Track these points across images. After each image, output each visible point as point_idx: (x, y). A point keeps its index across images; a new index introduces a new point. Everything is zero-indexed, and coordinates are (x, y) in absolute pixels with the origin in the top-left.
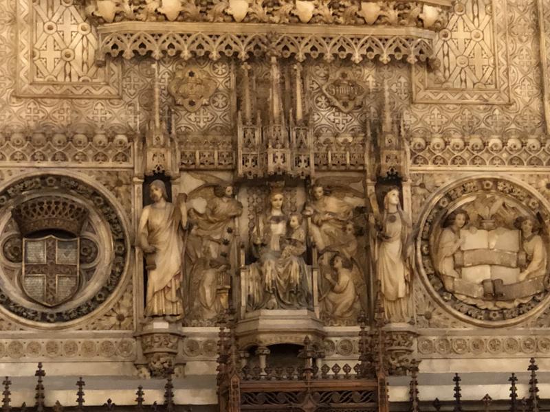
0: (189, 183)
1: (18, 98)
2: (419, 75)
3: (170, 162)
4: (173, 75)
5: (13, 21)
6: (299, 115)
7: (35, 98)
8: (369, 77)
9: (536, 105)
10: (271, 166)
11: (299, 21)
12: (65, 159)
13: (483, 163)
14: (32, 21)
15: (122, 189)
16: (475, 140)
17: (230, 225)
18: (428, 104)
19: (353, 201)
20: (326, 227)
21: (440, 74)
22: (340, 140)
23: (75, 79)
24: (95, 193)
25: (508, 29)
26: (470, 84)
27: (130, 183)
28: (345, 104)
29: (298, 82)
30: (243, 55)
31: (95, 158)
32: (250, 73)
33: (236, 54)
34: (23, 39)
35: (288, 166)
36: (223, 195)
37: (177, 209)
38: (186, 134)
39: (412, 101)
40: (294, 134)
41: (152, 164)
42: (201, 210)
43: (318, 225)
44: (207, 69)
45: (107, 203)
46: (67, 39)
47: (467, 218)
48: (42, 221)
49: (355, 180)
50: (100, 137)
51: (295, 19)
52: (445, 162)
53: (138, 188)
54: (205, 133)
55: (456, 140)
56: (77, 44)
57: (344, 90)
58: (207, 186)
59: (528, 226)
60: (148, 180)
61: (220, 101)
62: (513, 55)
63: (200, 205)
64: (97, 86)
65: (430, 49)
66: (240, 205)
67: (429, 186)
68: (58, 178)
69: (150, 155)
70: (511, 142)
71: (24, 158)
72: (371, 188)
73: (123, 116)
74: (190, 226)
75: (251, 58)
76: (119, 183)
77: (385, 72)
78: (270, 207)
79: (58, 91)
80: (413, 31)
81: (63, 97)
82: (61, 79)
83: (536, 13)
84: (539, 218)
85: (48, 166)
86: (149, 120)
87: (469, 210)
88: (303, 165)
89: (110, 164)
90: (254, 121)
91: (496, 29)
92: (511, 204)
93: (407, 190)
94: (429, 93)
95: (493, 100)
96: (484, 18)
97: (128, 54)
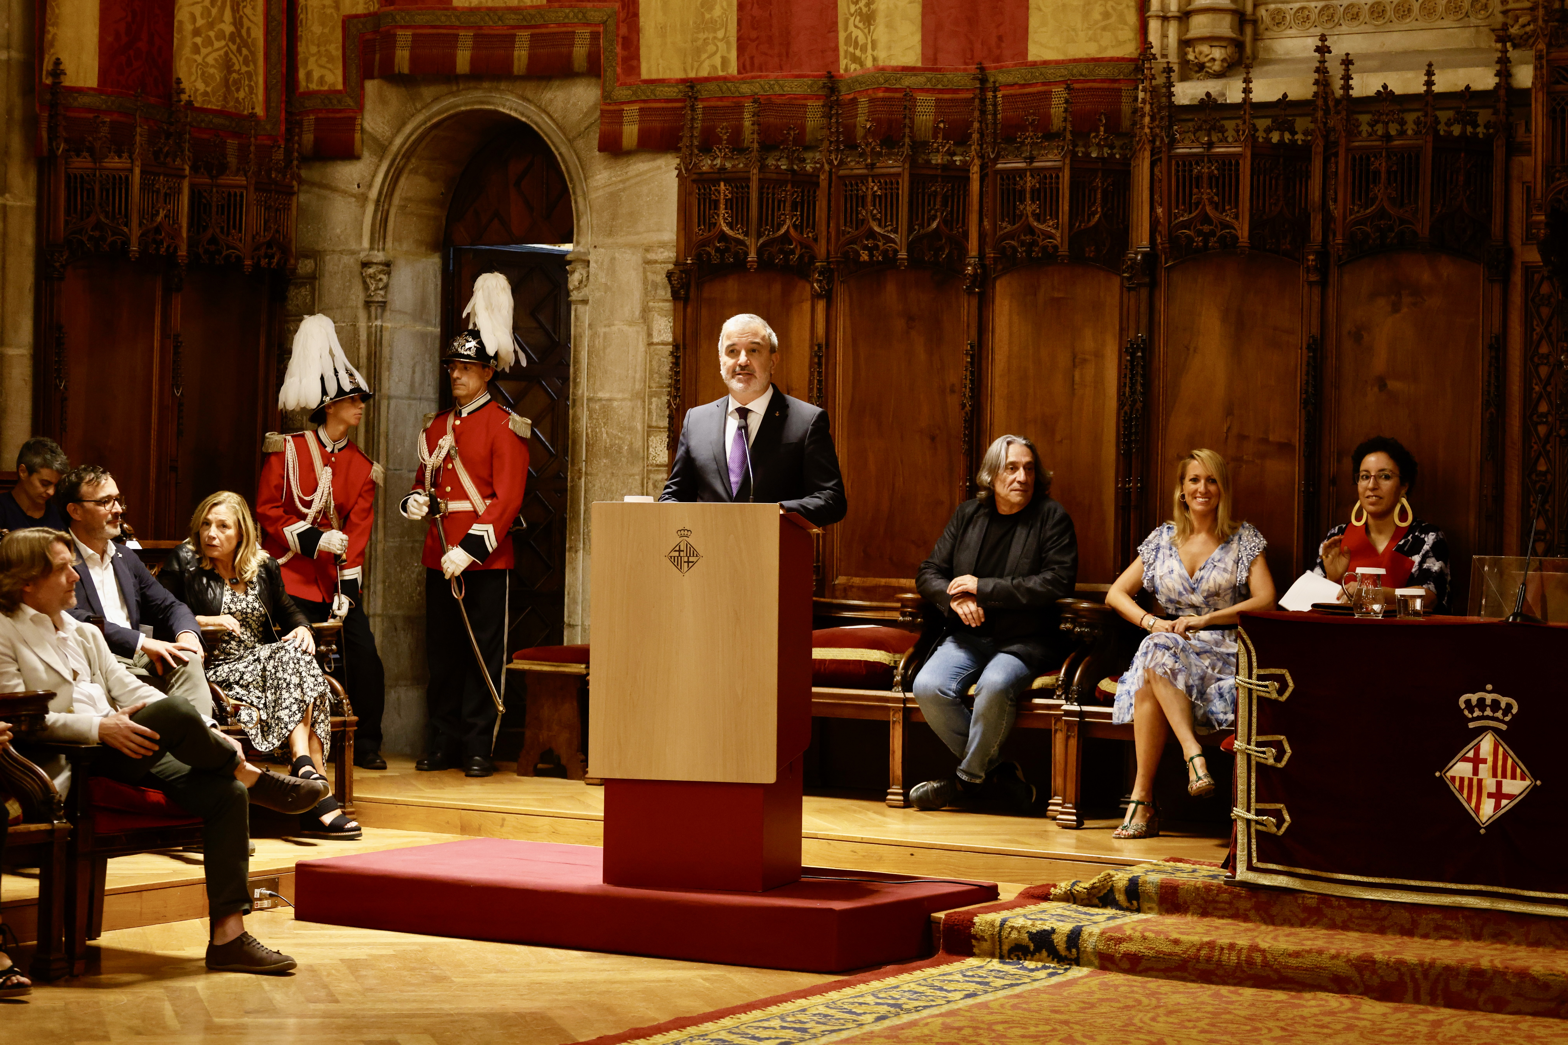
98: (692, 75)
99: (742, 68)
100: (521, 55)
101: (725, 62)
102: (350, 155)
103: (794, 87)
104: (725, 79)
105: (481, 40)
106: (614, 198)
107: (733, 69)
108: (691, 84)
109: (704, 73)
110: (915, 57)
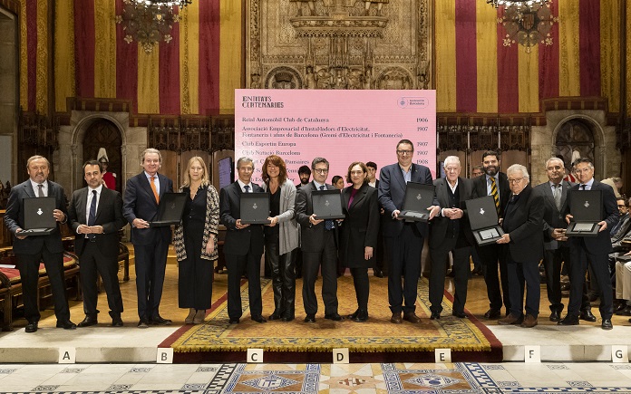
1: (276, 47)
2: (379, 39)
3: (313, 63)
4: (314, 40)
5: (275, 27)
6: (346, 51)
7: (280, 47)
8: (365, 40)
9: (409, 47)
10: (337, 65)
11: (346, 26)
12: (287, 62)
13: (394, 63)
14: (279, 27)
16: (392, 57)
17: (328, 79)
18: (381, 47)
21: (384, 39)
22: (357, 57)
23: (290, 42)
24: (295, 71)
25: (403, 27)
26: (392, 42)
28: (359, 48)
29: (346, 42)
30: (332, 35)
31: (295, 62)
32: (334, 40)
33: (330, 35)
34: (277, 31)
35: (341, 64)
36: (326, 71)
37: (314, 75)
38: (318, 56)
39: (376, 47)
40: (343, 56)
43: (351, 79)
44: (323, 39)
45: (297, 73)
46: (288, 31)
47: (389, 77)
48: (281, 78)
50: (296, 57)
52: (384, 63)
53: (305, 70)
54: (322, 56)
55: (387, 57)
56: (291, 33)
57: (358, 44)
58: (322, 69)
59: (404, 79)
60: (307, 68)
61: (327, 47)
62: (404, 34)
64: (295, 43)
65: (381, 33)
66: (330, 74)
67: (379, 69)
68: (286, 67)
69: (308, 62)
70: (401, 57)
71: (277, 62)
73: (303, 51)
74: (317, 80)
75: (334, 36)
76: (300, 69)
77: (369, 39)
78: (338, 75)
79: (286, 45)
80: (376, 28)
81: (287, 47)
82: (286, 42)
83: (411, 22)
84: (408, 77)
85: (283, 64)
86: (308, 53)
88: (346, 64)
89: (298, 64)
90: (334, 52)
91: (400, 27)
92: (401, 73)
94: (381, 44)
95: (398, 46)
96: (396, 24)
97: (303, 35)
98: (149, 113)
99: (160, 112)
100: (111, 107)
101: (156, 111)
102: (69, 125)
103: (172, 116)
105: (101, 104)
106: (131, 136)
107: (158, 113)
108: (149, 115)
109: (152, 113)
110: (197, 113)
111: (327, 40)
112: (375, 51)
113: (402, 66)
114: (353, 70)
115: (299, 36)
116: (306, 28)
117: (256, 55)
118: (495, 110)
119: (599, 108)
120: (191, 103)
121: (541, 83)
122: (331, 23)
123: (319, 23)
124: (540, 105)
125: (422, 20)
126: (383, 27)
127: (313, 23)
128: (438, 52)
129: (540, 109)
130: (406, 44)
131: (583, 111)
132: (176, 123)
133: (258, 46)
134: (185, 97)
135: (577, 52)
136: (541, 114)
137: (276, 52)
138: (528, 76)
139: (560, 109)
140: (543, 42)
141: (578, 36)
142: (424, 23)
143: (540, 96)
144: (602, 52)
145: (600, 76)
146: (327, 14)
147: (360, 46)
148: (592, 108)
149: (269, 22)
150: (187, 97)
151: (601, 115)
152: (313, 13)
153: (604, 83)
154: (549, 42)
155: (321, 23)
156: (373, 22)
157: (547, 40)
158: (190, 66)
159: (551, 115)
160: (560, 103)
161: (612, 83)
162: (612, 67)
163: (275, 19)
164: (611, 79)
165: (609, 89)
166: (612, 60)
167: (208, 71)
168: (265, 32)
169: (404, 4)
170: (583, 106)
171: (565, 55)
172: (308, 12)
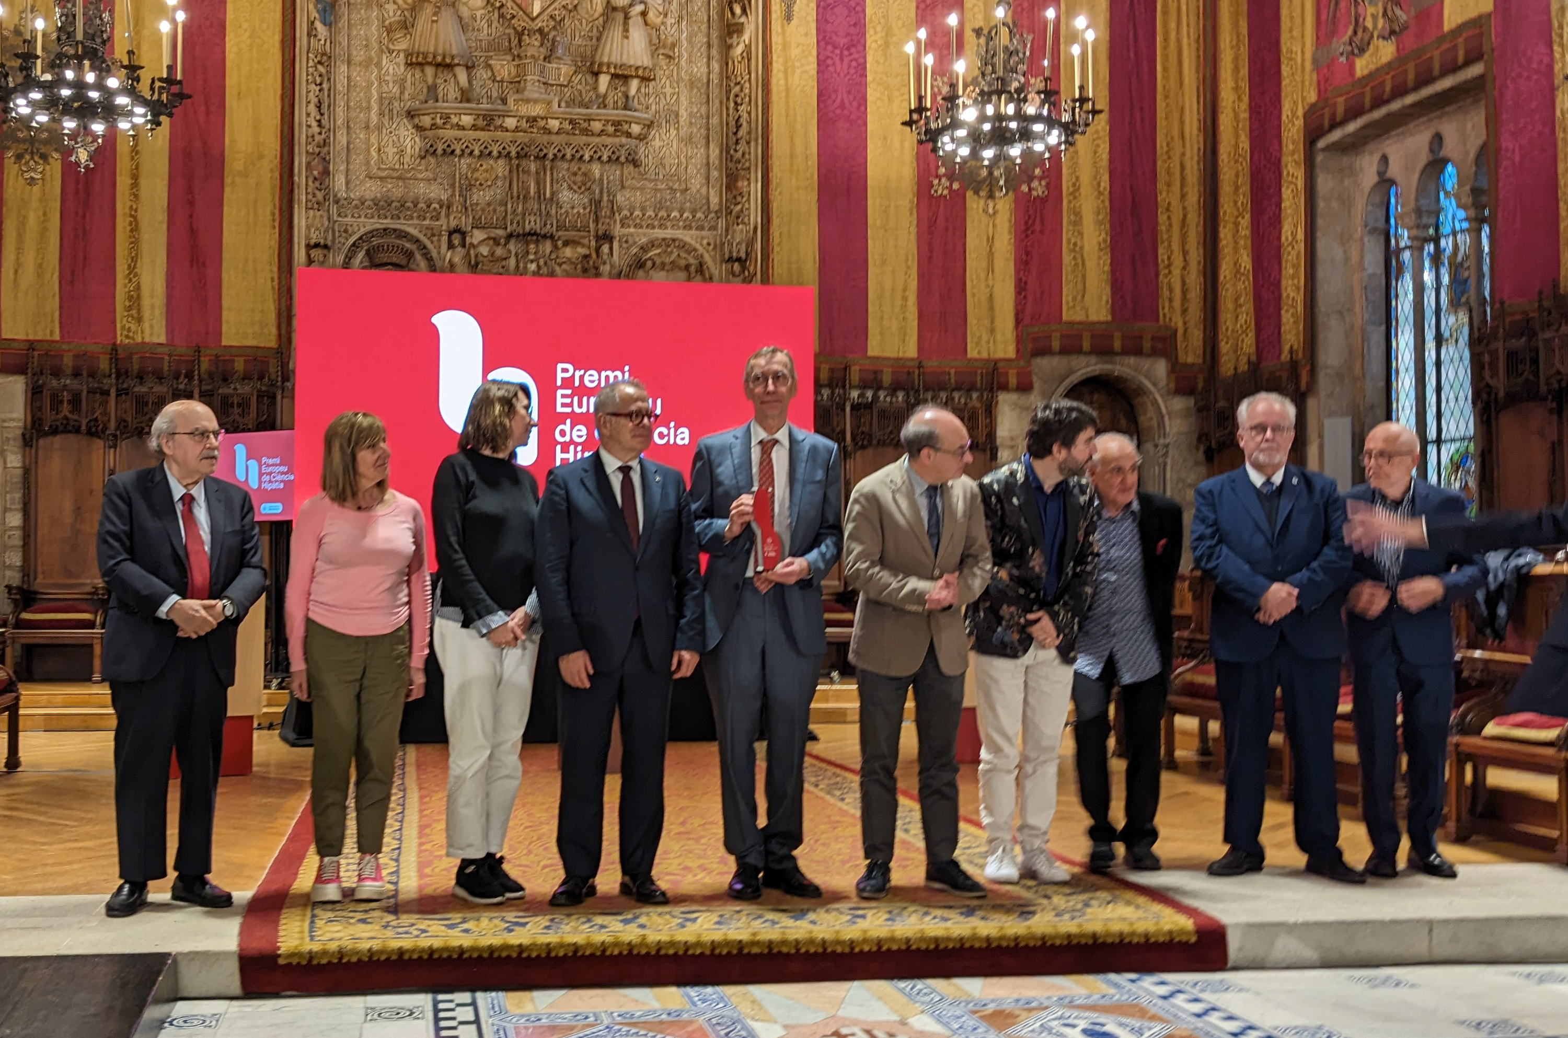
0: (478, 236)
1: (371, 178)
2: (629, 169)
3: (465, 222)
4: (469, 165)
5: (367, 127)
6: (548, 195)
7: (381, 178)
8: (596, 170)
9: (704, 191)
10: (527, 228)
11: (549, 132)
12: (399, 218)
13: (666, 228)
14: (379, 128)
15: (435, 239)
16: (663, 213)
17: (504, 263)
18: (634, 188)
19: (582, 251)
20: (564, 266)
21: (642, 169)
22: (575, 211)
23: (406, 166)
24: (417, 241)
25: (689, 140)
26: (661, 177)
27: (440, 235)
28: (580, 188)
29: (548, 173)
30: (513, 154)
31: (419, 217)
32: (518, 166)
33: (509, 153)
34: (373, 139)
35: (537, 228)
36: (498, 244)
37: (468, 253)
38: (477, 204)
39: (623, 187)
40: (543, 207)
41: (453, 224)
42: (485, 254)
43: (560, 265)
44: (491, 162)
45: (425, 247)
46: (402, 140)
47: (654, 264)
48: (383, 257)
49: (584, 237)
50: (422, 205)
51: (547, 131)
52: (641, 227)
53: (445, 239)
54: (489, 204)
55: (650, 213)
56: (408, 143)
57: (579, 178)
58: (489, 238)
59: (693, 269)
60: (451, 234)
61: (499, 183)
62: (691, 158)
63: (484, 250)
64: (421, 172)
65: (636, 153)
66: (509, 251)
67: (631, 242)
68: (395, 230)
69: (452, 218)
70: (685, 215)
71: (372, 217)
72: (593, 243)
73: (437, 192)
74: (477, 264)
75: (518, 156)
76: (433, 235)
77: (607, 167)
78: (528, 253)
79: (395, 174)
80: (624, 140)
81: (399, 178)
82: (397, 166)
83: (708, 130)
84: (701, 264)
85: (388, 223)
86: (453, 195)
87: (656, 258)
88: (548, 226)
89: (427, 222)
90: (518, 197)
91: (681, 140)
92: (683, 255)
93: (616, 244)
94: (634, 182)
95: (676, 186)
96: (673, 132)
97: (440, 151)
98: (31, 337)
99: (62, 336)
101: (52, 333)
103: (92, 348)
104: (53, 342)
107: (57, 337)
108: (31, 344)
109: (39, 337)
110: (162, 339)
111: (501, 167)
112: (619, 198)
113: (688, 237)
114: (566, 243)
115: (429, 152)
116: (449, 133)
117: (320, 195)
118: (911, 351)
119: (1155, 353)
120: (146, 314)
121: (1021, 288)
122: (511, 123)
123: (481, 122)
124: (1019, 340)
125: (739, 127)
126: (641, 138)
127: (467, 120)
128: (775, 206)
129: (1018, 351)
130: (696, 183)
131: (1118, 358)
132: (104, 364)
133: (326, 172)
134: (130, 298)
135: (1104, 216)
136: (1022, 363)
137: (370, 190)
138: (990, 268)
139: (1065, 351)
140: (1025, 188)
141: (1105, 178)
142: (742, 132)
143: (1018, 321)
144: (1162, 218)
145: (1157, 274)
146: (504, 101)
147: (585, 184)
148: (1138, 351)
149: (353, 114)
150: (135, 299)
151: (1160, 368)
152: (466, 96)
153: (1166, 293)
154: (1039, 189)
155: (488, 121)
156: (617, 124)
157: (1035, 184)
158: (145, 218)
159: (1044, 364)
160: (1063, 337)
161: (1184, 292)
162: (1185, 253)
163: (369, 108)
164: (1184, 283)
165: (1177, 304)
166: (1184, 237)
167: (193, 232)
168: (342, 138)
169: (692, 84)
170: (1117, 345)
171: (1077, 222)
172: (453, 93)
